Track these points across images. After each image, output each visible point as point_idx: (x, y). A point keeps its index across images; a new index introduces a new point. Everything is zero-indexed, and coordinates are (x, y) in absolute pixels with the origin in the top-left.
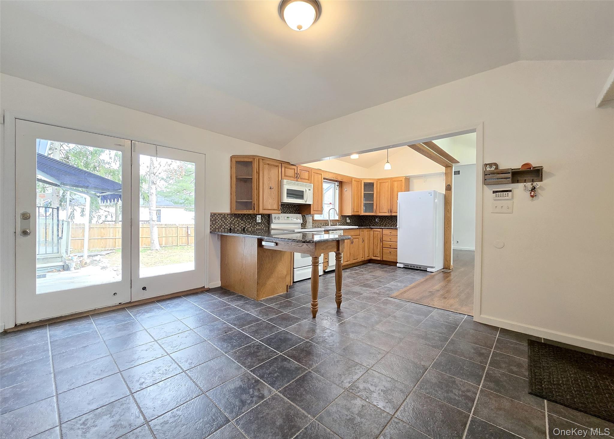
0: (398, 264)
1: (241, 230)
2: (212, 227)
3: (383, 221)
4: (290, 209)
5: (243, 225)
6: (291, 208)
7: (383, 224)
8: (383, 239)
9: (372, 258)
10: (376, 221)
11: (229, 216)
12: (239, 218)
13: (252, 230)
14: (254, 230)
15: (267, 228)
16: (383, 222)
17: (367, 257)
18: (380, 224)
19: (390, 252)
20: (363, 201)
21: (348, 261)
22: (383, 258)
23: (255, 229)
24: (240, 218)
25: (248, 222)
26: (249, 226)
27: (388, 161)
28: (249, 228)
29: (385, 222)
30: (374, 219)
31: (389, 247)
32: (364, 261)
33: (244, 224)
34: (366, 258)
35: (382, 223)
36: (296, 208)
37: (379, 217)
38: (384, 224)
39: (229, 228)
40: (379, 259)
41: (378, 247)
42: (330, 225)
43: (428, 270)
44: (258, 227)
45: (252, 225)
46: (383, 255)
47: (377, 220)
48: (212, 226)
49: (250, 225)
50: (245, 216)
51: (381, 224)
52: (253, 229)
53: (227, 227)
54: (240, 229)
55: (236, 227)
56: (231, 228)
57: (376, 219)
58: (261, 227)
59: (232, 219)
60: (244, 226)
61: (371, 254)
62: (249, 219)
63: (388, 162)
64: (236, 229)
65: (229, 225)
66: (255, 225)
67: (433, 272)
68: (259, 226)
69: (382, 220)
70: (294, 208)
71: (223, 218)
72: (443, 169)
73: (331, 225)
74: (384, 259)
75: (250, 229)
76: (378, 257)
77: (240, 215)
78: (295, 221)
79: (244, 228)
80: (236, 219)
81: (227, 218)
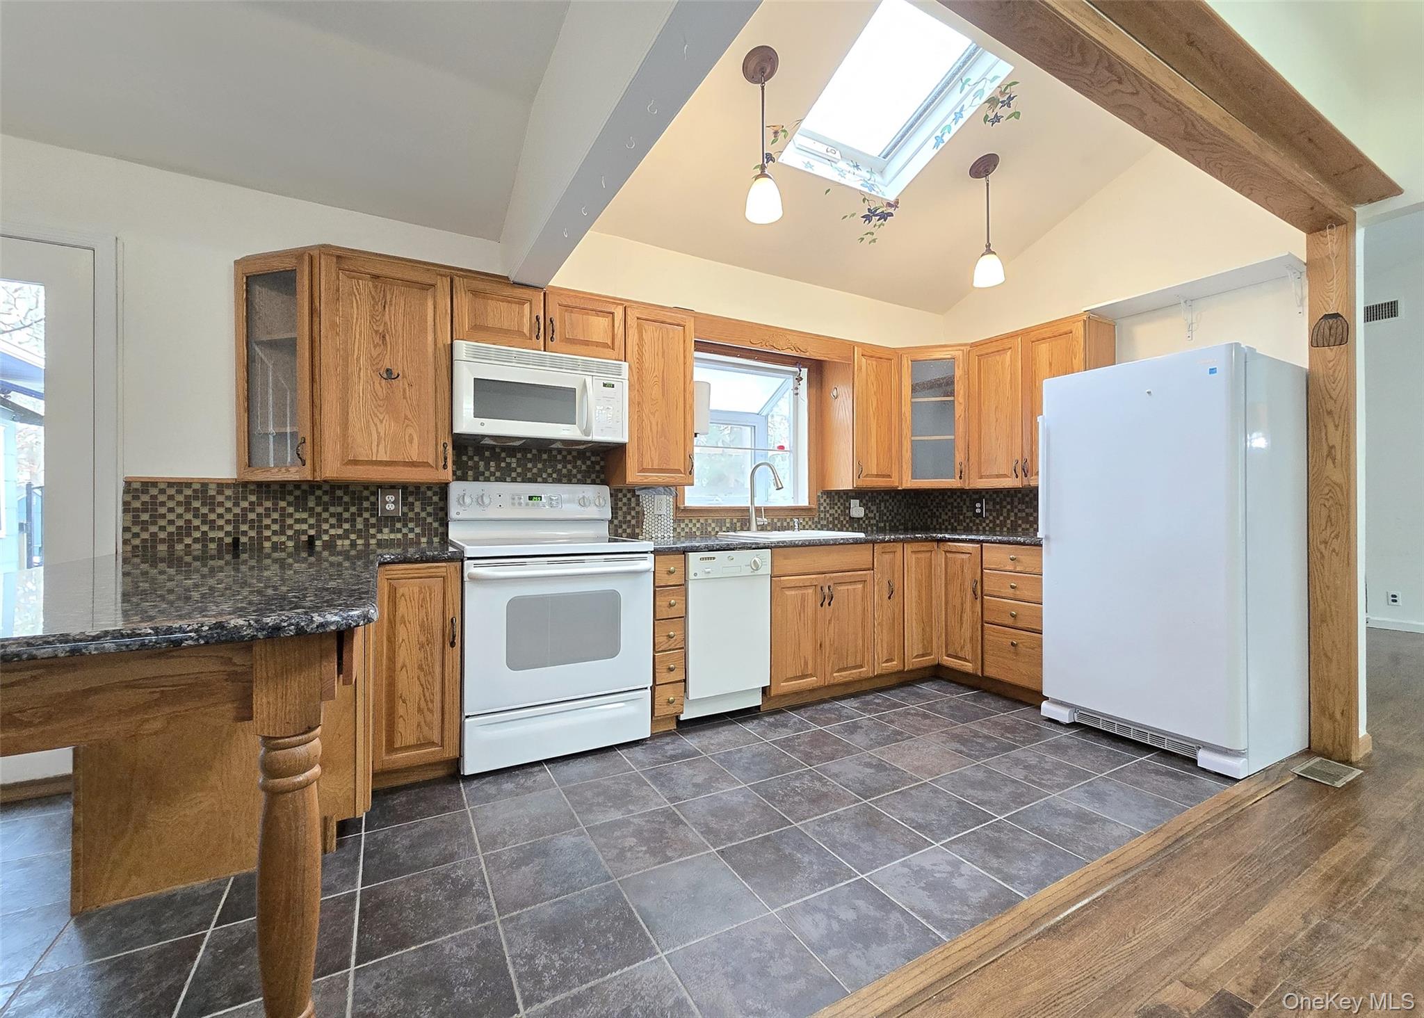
0: (1044, 704)
1: (296, 547)
2: (136, 535)
3: (1005, 510)
4: (560, 466)
5: (305, 527)
6: (565, 461)
7: (1003, 524)
8: (985, 588)
9: (944, 663)
10: (978, 511)
11: (228, 492)
12: (284, 500)
13: (353, 544)
14: (367, 545)
15: (436, 540)
16: (1005, 515)
17: (917, 656)
18: (991, 525)
19: (1012, 644)
20: (909, 434)
21: (803, 676)
22: (986, 669)
23: (373, 541)
24: (291, 498)
25: (332, 515)
26: (340, 532)
27: (988, 246)
28: (340, 537)
29: (1012, 514)
30: (968, 504)
31: (1010, 621)
32: (902, 672)
33: (312, 521)
34: (912, 662)
35: (1001, 518)
36: (588, 463)
37: (987, 496)
38: (1009, 522)
39: (229, 540)
40: (968, 667)
41: (965, 618)
42: (754, 526)
43: (1205, 759)
44: (386, 534)
45: (353, 526)
46: (986, 656)
47: (981, 508)
48: (136, 529)
49: (346, 526)
50: (318, 493)
51: (998, 522)
52: (360, 542)
53: (221, 534)
54: (290, 544)
55: (267, 533)
56: (236, 542)
57: (978, 505)
58: (405, 535)
59: (245, 504)
60: (312, 532)
61: (938, 643)
62: (337, 501)
63: (989, 251)
64: (267, 544)
65: (229, 528)
66: (373, 526)
67: (1237, 780)
68: (392, 531)
69: (998, 507)
70: (579, 463)
71: (196, 498)
72: (1294, 241)
73: (762, 528)
74: (991, 672)
75: (347, 542)
76: (965, 660)
77: (291, 488)
78: (571, 510)
79: (311, 540)
80: (269, 504)
81: (220, 498)
